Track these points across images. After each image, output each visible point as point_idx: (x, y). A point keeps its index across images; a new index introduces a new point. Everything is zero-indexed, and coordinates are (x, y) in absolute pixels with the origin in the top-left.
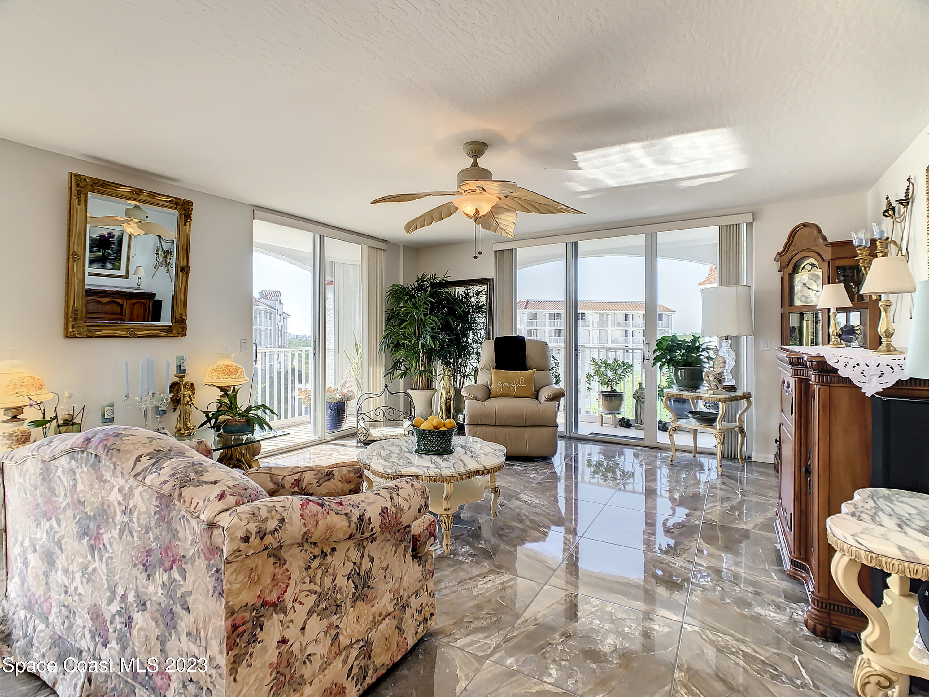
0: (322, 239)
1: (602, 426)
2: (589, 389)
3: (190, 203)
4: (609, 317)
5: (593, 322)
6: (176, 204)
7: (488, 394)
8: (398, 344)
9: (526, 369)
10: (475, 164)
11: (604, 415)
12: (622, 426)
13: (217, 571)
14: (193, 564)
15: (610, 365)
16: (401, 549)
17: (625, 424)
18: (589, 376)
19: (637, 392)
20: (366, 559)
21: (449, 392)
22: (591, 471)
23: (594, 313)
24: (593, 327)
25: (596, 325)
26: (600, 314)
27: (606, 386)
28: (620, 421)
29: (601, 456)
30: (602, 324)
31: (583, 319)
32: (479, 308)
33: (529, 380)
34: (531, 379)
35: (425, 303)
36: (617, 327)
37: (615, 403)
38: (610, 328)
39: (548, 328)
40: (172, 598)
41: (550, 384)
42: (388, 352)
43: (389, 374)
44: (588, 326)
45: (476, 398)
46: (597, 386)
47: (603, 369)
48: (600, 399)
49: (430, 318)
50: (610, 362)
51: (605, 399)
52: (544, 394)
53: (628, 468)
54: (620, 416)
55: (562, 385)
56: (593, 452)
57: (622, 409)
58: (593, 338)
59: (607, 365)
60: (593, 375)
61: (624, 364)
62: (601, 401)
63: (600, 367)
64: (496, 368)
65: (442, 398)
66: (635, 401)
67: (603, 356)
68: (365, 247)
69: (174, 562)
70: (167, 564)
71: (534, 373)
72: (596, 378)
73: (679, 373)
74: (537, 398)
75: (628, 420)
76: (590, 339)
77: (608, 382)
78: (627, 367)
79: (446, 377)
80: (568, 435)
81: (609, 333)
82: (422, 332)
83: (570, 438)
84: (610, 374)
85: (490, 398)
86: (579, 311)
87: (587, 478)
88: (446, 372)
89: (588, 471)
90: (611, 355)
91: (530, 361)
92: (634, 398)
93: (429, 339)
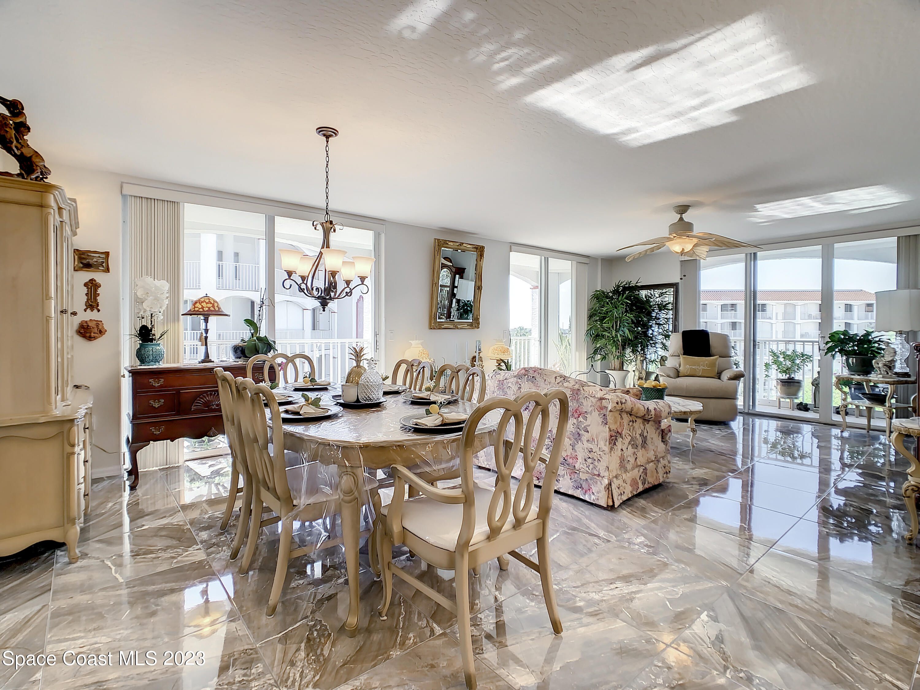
0: (547, 260)
1: (779, 408)
2: (767, 376)
3: (483, 247)
4: (798, 309)
5: (777, 314)
6: (477, 248)
7: (678, 374)
8: (597, 336)
9: (710, 356)
10: (681, 219)
11: (781, 400)
12: (800, 409)
13: (604, 415)
14: (591, 414)
15: (788, 356)
16: (657, 433)
17: (803, 407)
18: (767, 365)
19: (815, 380)
20: (645, 431)
21: (641, 373)
22: (767, 447)
23: (777, 303)
24: (777, 319)
25: (780, 317)
26: (785, 304)
27: (784, 374)
28: (797, 405)
29: (778, 433)
30: (788, 316)
31: (763, 310)
32: (662, 307)
33: (713, 364)
34: (715, 364)
35: (622, 304)
36: (809, 319)
37: (793, 389)
38: (798, 320)
39: (720, 321)
40: (579, 428)
41: (731, 368)
42: (590, 342)
43: (591, 358)
44: (770, 318)
45: (668, 376)
46: (775, 374)
47: (781, 359)
48: (777, 385)
49: (626, 315)
50: (789, 353)
51: (783, 385)
52: (726, 375)
53: (807, 449)
54: (797, 401)
55: (741, 368)
56: (770, 430)
57: (800, 394)
58: (776, 332)
59: (786, 356)
60: (771, 364)
61: (803, 355)
62: (779, 387)
63: (778, 357)
64: (684, 355)
65: (636, 378)
66: (814, 387)
67: (782, 347)
68: (574, 263)
69: (580, 414)
70: (576, 416)
71: (717, 359)
72: (775, 367)
73: (850, 360)
74: (719, 378)
75: (806, 405)
76: (772, 333)
77: (787, 371)
78: (806, 358)
79: (638, 361)
80: (746, 411)
81: (798, 327)
82: (620, 326)
83: (749, 414)
84: (788, 363)
85: (679, 377)
86: (759, 302)
87: (764, 454)
88: (639, 357)
89: (765, 448)
90: (791, 347)
91: (713, 350)
92: (813, 385)
93: (627, 331)
